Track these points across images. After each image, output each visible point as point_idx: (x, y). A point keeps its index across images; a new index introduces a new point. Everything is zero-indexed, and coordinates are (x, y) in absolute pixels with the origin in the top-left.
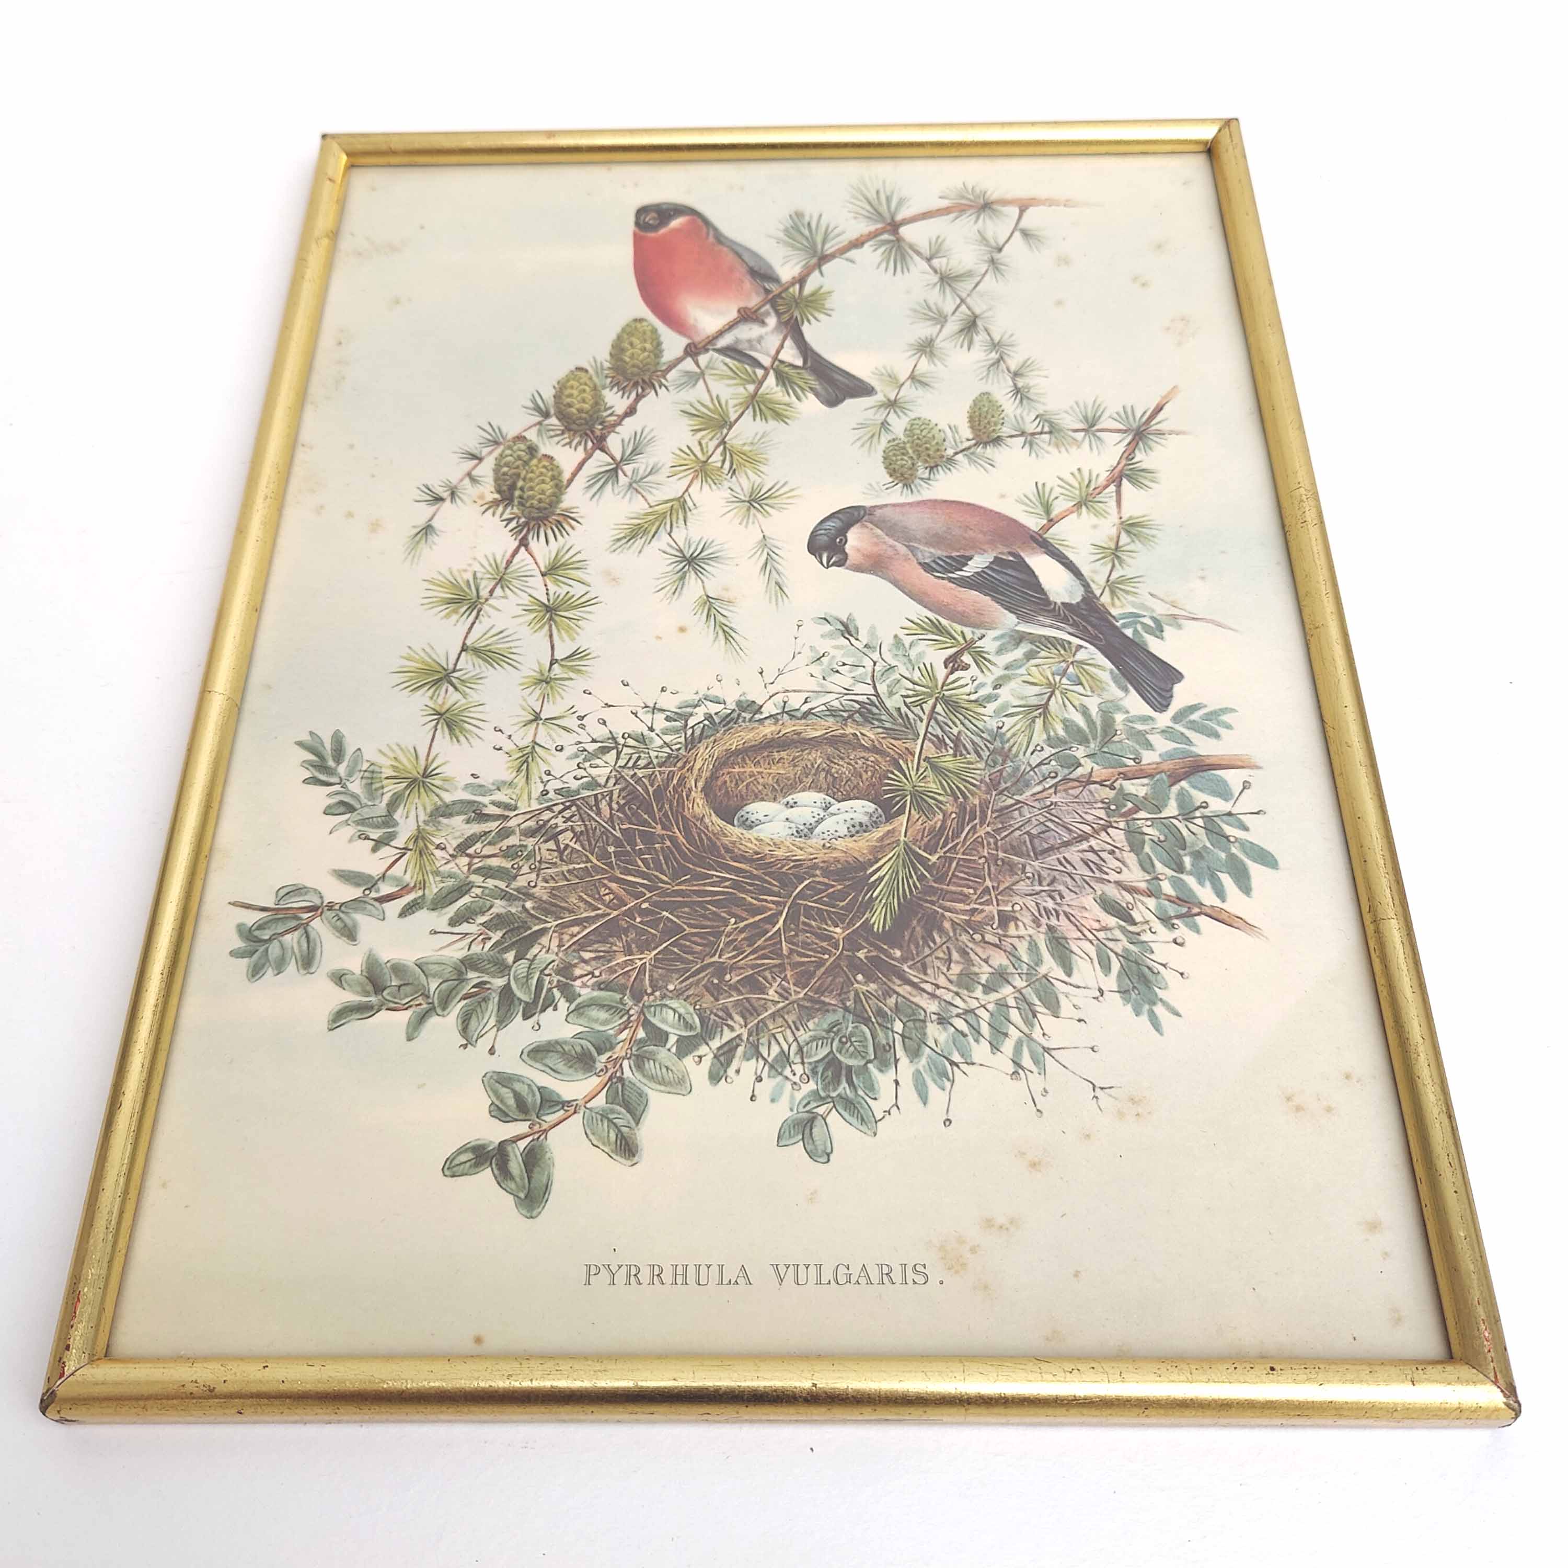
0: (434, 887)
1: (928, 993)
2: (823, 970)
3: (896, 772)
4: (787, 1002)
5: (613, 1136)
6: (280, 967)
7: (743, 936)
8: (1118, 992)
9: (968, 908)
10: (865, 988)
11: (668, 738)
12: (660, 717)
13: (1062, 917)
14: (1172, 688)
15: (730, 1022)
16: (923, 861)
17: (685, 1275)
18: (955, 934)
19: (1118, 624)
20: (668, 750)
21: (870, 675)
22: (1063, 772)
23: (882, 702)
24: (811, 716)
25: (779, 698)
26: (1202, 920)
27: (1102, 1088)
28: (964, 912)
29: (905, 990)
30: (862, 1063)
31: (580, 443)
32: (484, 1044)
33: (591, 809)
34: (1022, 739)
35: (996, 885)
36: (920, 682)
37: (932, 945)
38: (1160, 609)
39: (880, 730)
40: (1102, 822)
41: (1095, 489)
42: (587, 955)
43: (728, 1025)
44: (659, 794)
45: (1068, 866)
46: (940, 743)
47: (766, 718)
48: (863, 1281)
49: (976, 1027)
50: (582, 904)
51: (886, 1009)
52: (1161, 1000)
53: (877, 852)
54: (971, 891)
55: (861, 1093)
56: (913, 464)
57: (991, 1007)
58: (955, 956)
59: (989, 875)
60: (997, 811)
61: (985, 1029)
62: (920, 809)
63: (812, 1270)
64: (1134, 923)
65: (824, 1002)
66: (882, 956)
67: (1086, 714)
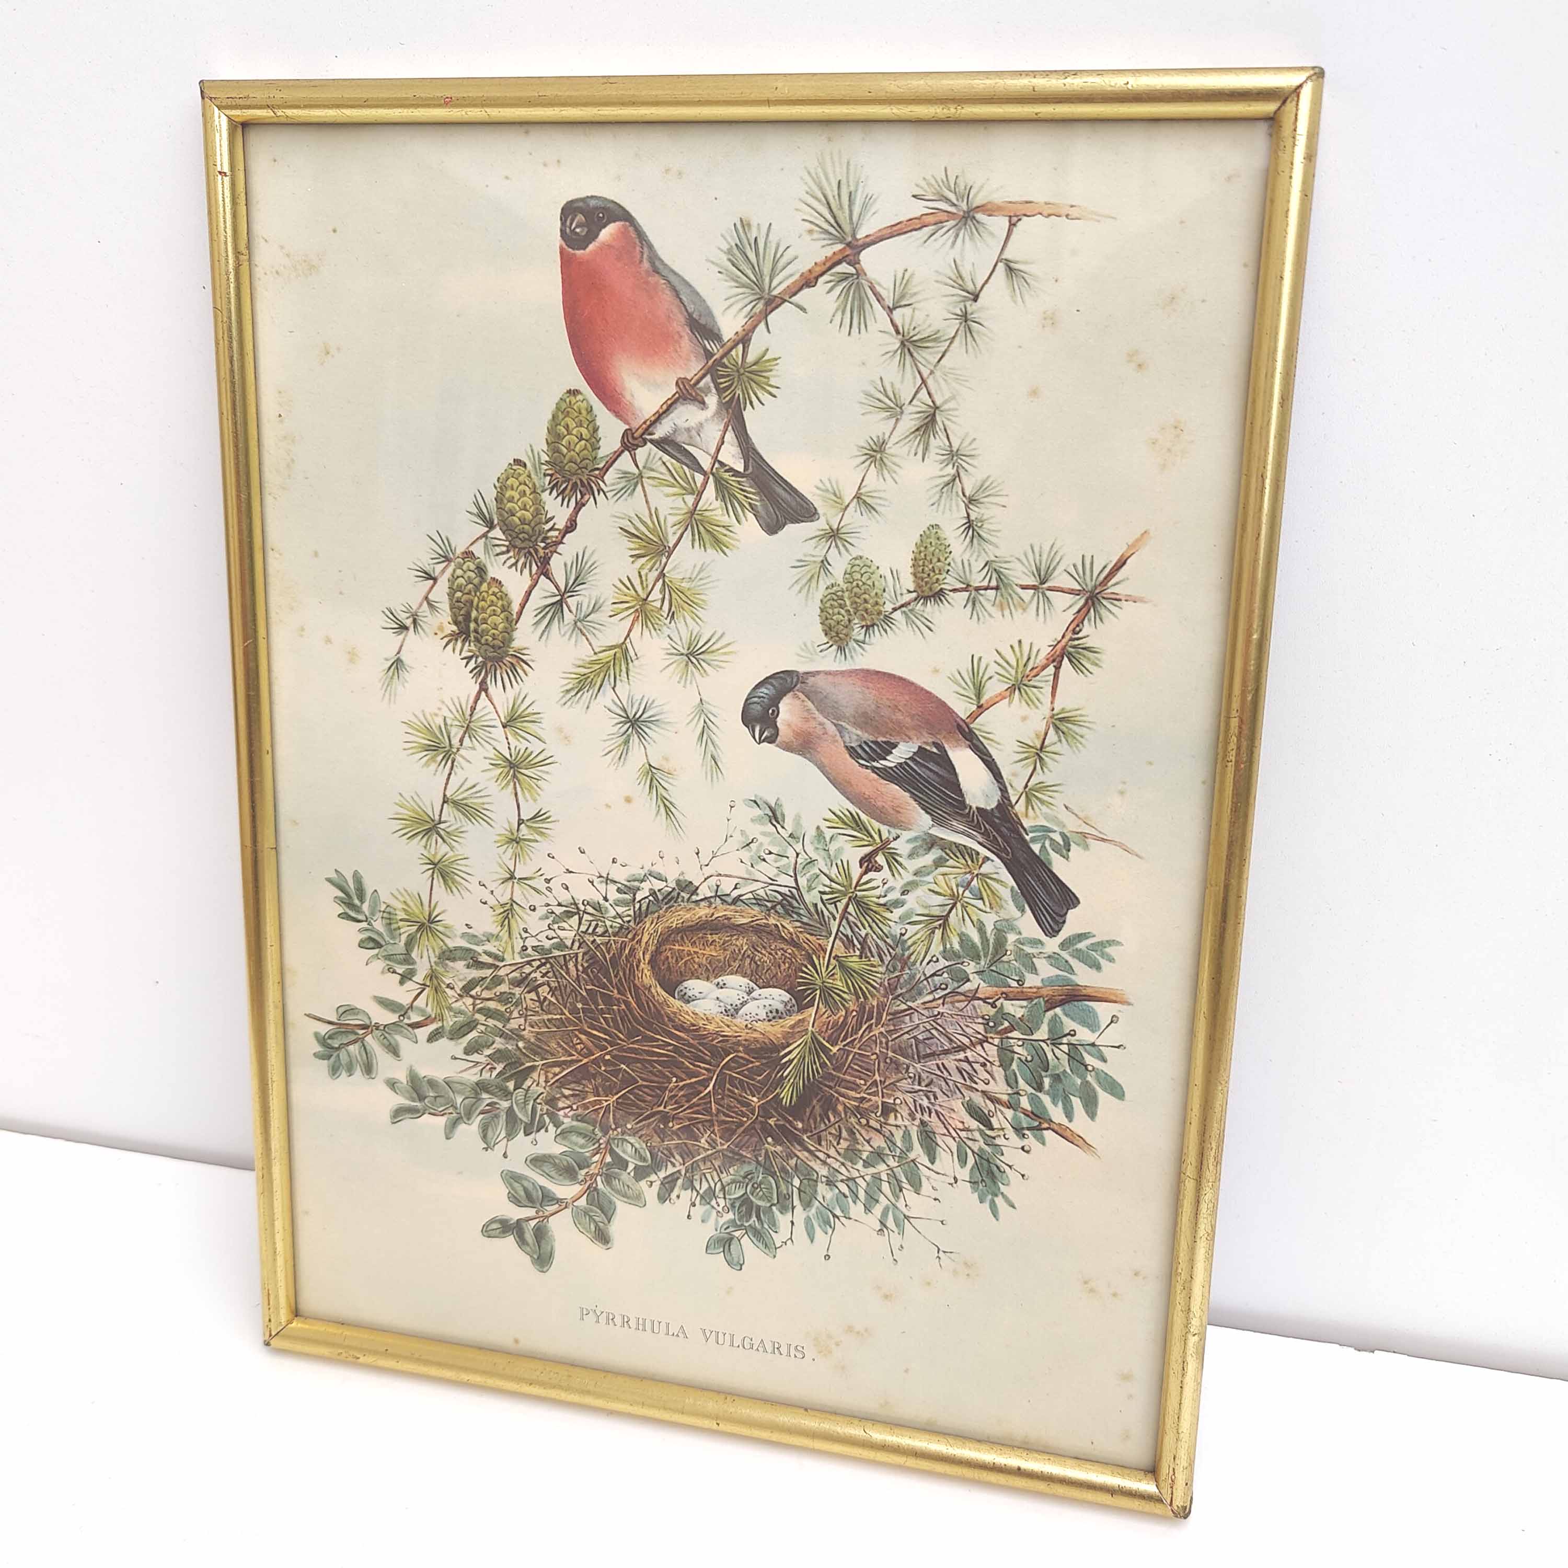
0: (450, 1021)
1: (821, 1160)
2: (742, 1129)
3: (809, 967)
4: (714, 1151)
5: (593, 1227)
6: (350, 1071)
7: (682, 1093)
8: (969, 1182)
9: (858, 1096)
11: (620, 910)
12: (612, 888)
13: (933, 1114)
14: (1066, 913)
15: (672, 1160)
16: (826, 1051)
17: (644, 1325)
18: (846, 1115)
19: (1028, 838)
20: (619, 920)
21: (792, 866)
22: (952, 985)
23: (801, 896)
24: (739, 903)
25: (713, 881)
26: (1048, 1134)
27: (944, 1252)
28: (855, 1099)
29: (804, 1155)
30: (768, 1205)
31: (524, 565)
32: (500, 1149)
33: (562, 968)
34: (921, 949)
35: (883, 1079)
36: (836, 880)
37: (827, 1122)
38: (1072, 825)
39: (798, 924)
40: (980, 1036)
41: (1033, 669)
42: (566, 1092)
43: (671, 1162)
44: (614, 961)
45: (945, 1072)
46: (848, 944)
47: (702, 900)
48: (761, 1349)
49: (855, 1192)
50: (559, 1049)
51: (788, 1167)
52: (1002, 1193)
53: (789, 1038)
54: (862, 1082)
55: (766, 1226)
56: (850, 621)
57: (868, 1178)
58: (844, 1134)
59: (878, 1070)
60: (891, 1014)
61: (862, 1194)
62: (827, 1003)
63: (727, 1337)
64: (992, 1129)
65: (741, 1155)
66: (788, 1125)
67: (981, 929)
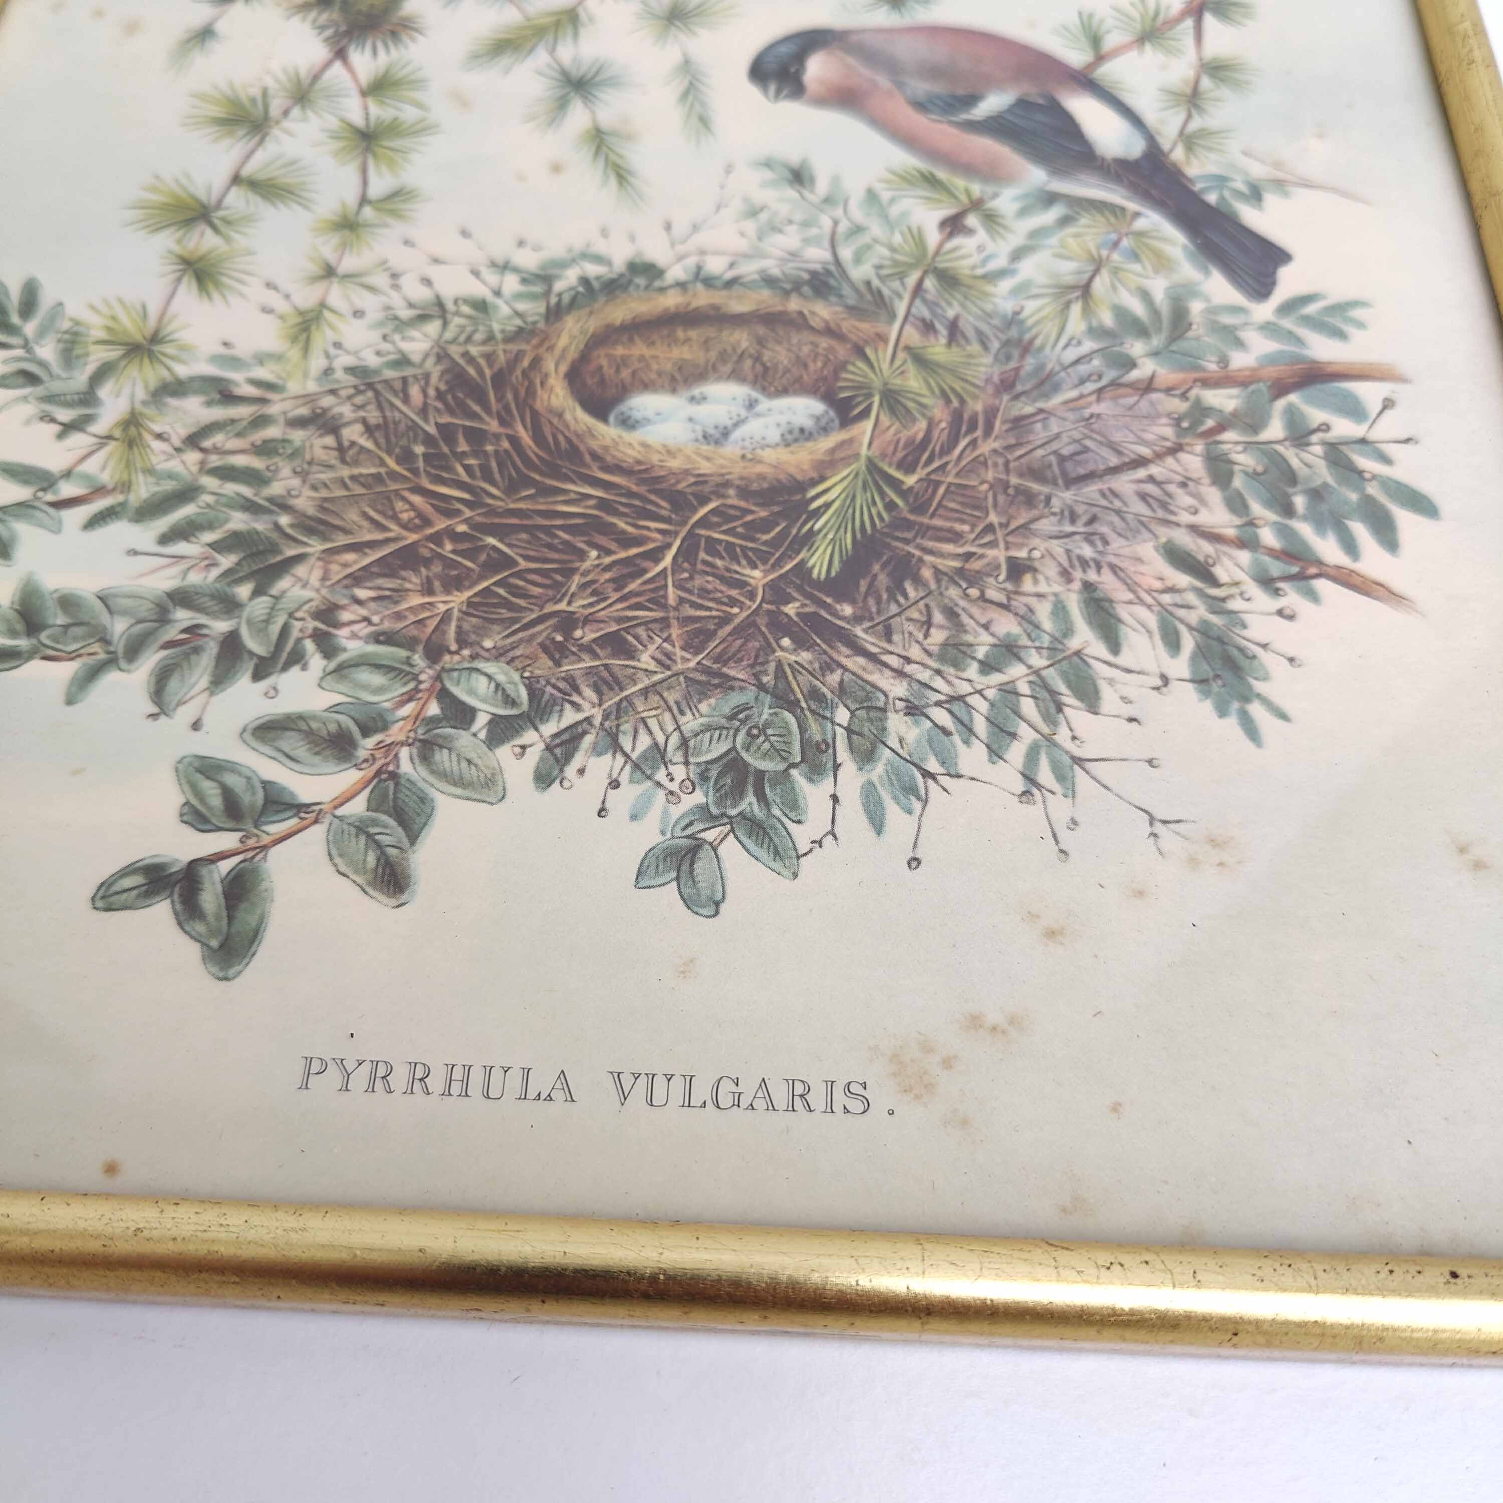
0: (146, 490)
1: (893, 670)
2: (728, 629)
3: (859, 364)
4: (669, 673)
5: (371, 859)
7: (608, 575)
8: (1192, 681)
9: (961, 550)
10: (793, 658)
11: (521, 306)
12: (512, 277)
13: (1106, 571)
15: (576, 698)
16: (895, 484)
17: (466, 1081)
18: (939, 587)
20: (517, 322)
21: (828, 236)
22: (1110, 375)
23: (844, 273)
24: (738, 286)
25: (691, 261)
26: (1322, 585)
27: (1165, 822)
28: (957, 556)
29: (856, 663)
30: (782, 767)
32: (185, 715)
33: (395, 395)
34: (1050, 329)
35: (1004, 521)
36: (901, 249)
37: (902, 600)
38: (1258, 171)
39: (838, 308)
40: (1168, 444)
41: (1164, 22)
42: (362, 593)
43: (572, 703)
44: (500, 380)
45: (1115, 501)
46: (928, 327)
47: (672, 286)
48: (760, 1104)
49: (967, 722)
50: (365, 524)
51: (824, 690)
52: (1258, 696)
54: (966, 528)
55: (776, 812)
58: (938, 617)
59: (995, 507)
60: (1009, 421)
61: (980, 726)
62: (893, 412)
63: (678, 1084)
64: (1217, 585)
65: (726, 676)
66: (823, 613)
67: (1146, 298)
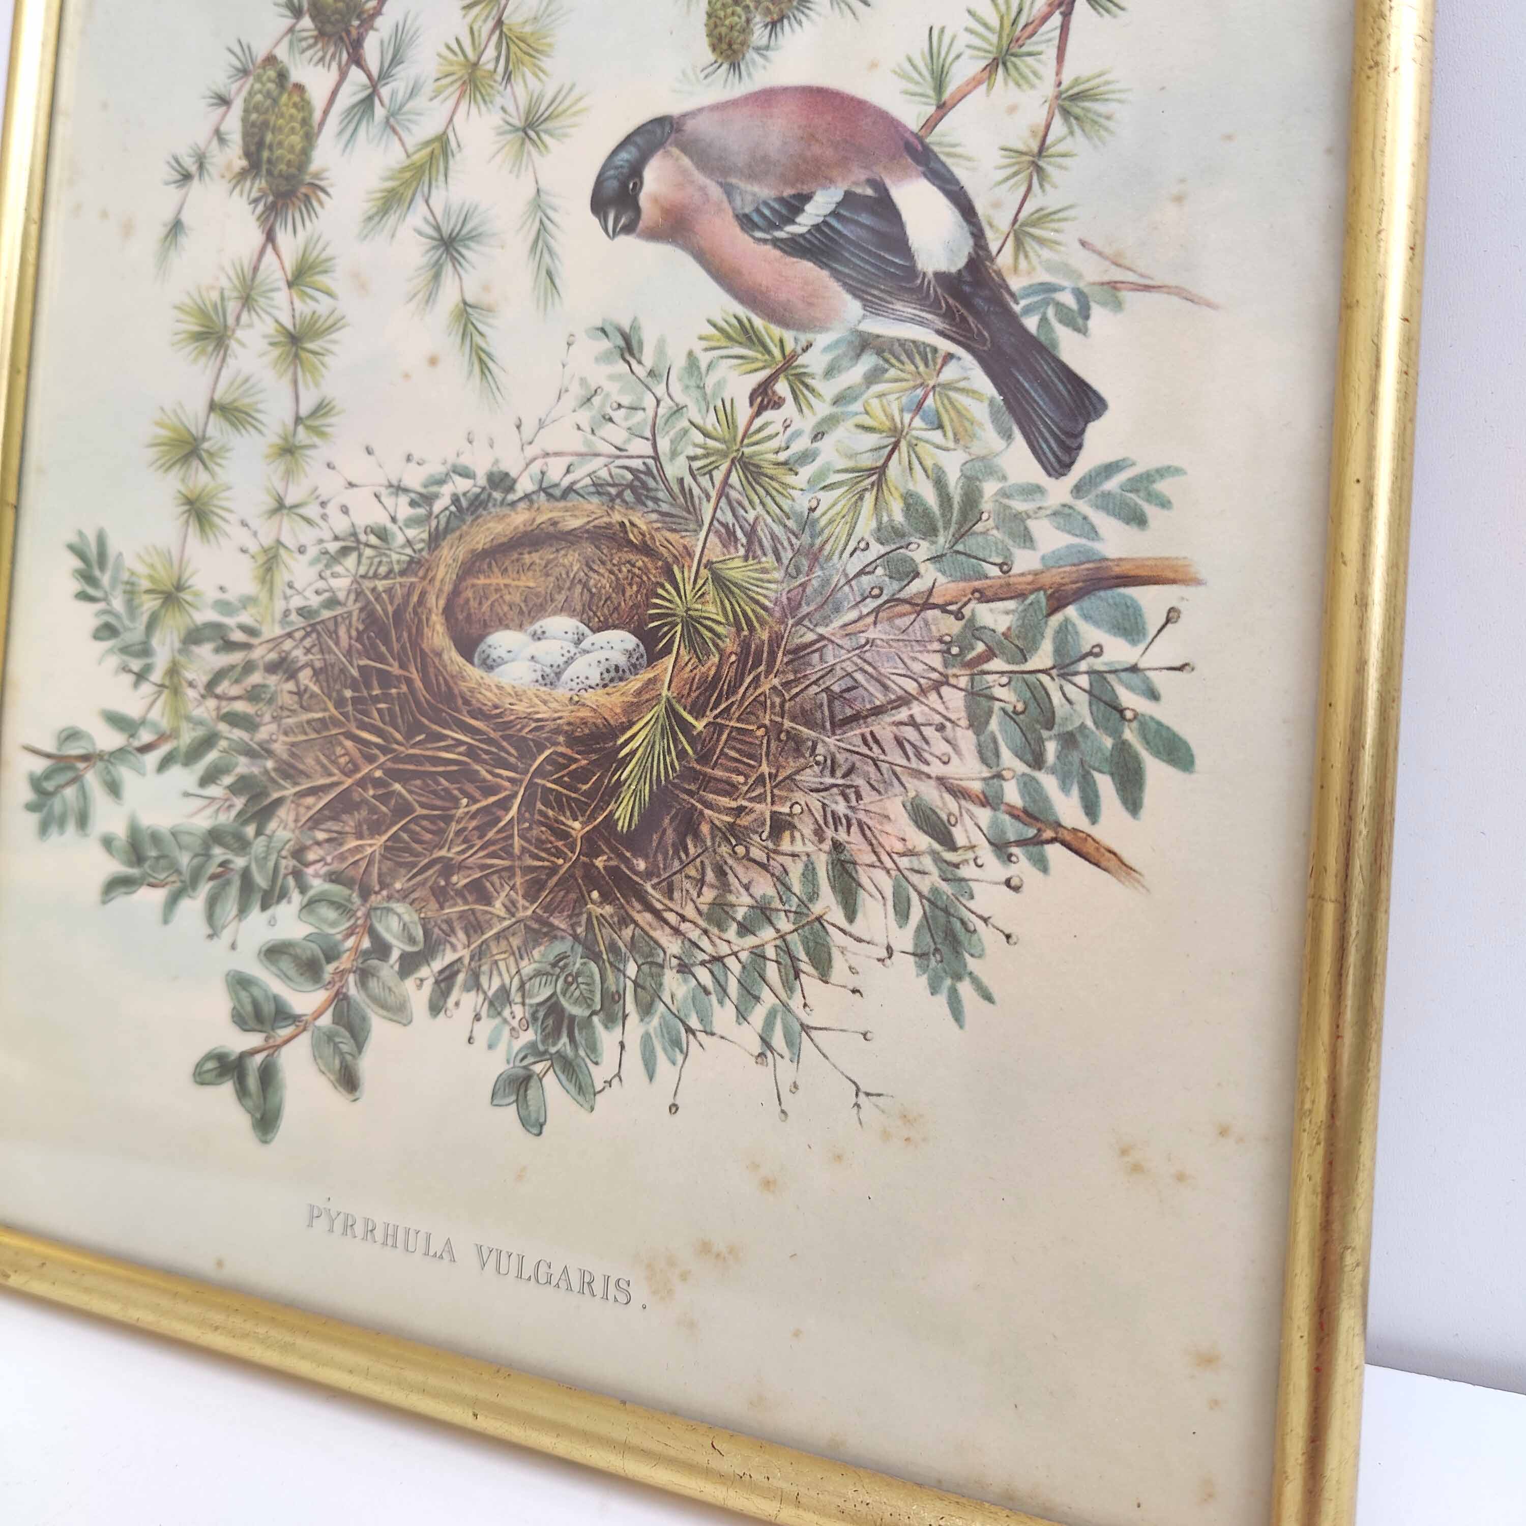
0: (188, 736)
1: (672, 927)
2: (555, 879)
3: (668, 586)
4: (513, 920)
5: (337, 1062)
6: (62, 823)
7: (474, 823)
8: (914, 954)
9: (734, 804)
10: (599, 911)
11: (411, 533)
12: (404, 500)
13: (855, 829)
14: (1083, 431)
15: (453, 939)
16: (686, 728)
17: (395, 1236)
18: (713, 844)
19: (1017, 308)
20: (409, 551)
21: (650, 422)
22: (891, 587)
23: (661, 468)
24: (573, 495)
25: (536, 468)
26: (1054, 852)
27: (868, 1094)
28: (729, 811)
29: (643, 919)
30: (587, 1013)
31: (333, 56)
32: (226, 936)
33: (330, 637)
34: (841, 530)
35: (774, 771)
36: (714, 434)
37: (683, 856)
38: (1092, 272)
39: (654, 516)
40: (935, 676)
41: (1026, 26)
42: (321, 836)
43: (450, 944)
44: (398, 617)
45: (875, 747)
46: (729, 537)
47: (521, 499)
48: (563, 1285)
49: (723, 983)
50: (318, 768)
51: (620, 943)
52: (971, 973)
53: (634, 709)
54: (741, 779)
55: (582, 1053)
56: (748, 21)
57: (744, 956)
58: (710, 876)
59: (767, 755)
60: (790, 652)
61: (733, 987)
62: (692, 646)
63: (514, 1261)
64: (953, 848)
65: (551, 925)
66: (623, 867)
67: (940, 484)
